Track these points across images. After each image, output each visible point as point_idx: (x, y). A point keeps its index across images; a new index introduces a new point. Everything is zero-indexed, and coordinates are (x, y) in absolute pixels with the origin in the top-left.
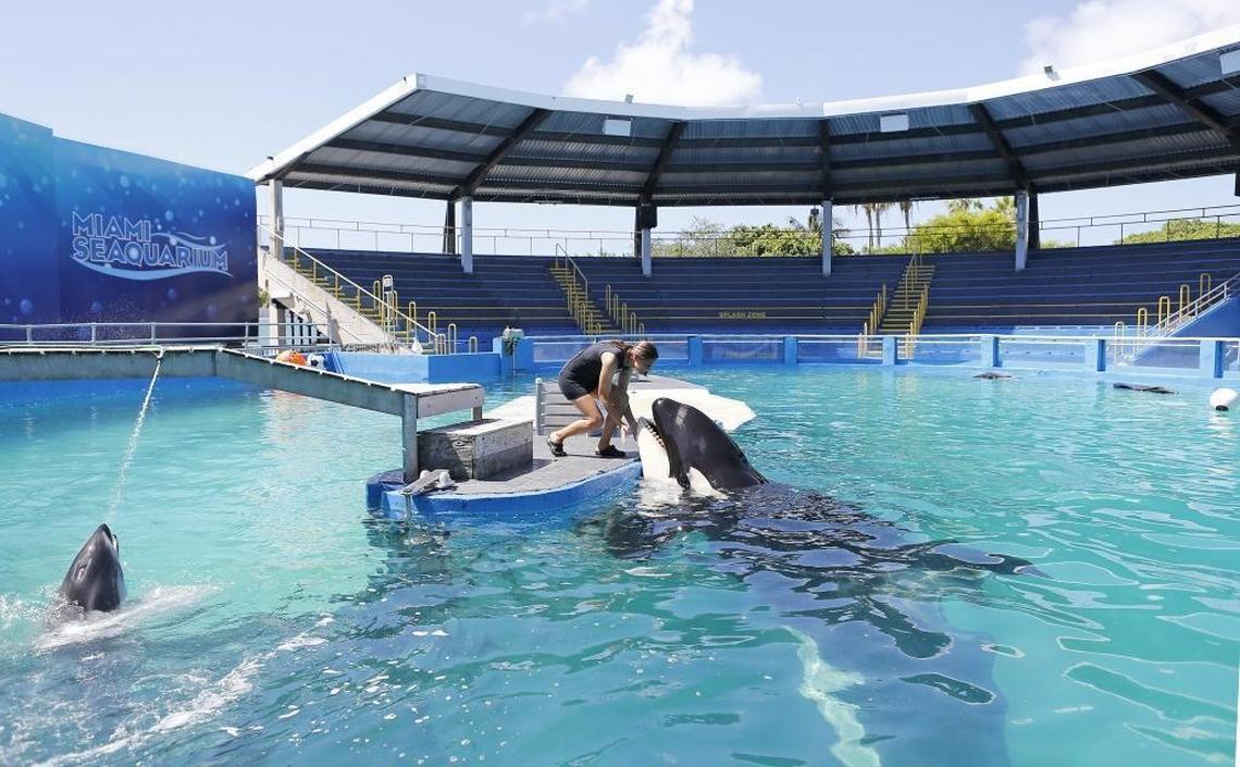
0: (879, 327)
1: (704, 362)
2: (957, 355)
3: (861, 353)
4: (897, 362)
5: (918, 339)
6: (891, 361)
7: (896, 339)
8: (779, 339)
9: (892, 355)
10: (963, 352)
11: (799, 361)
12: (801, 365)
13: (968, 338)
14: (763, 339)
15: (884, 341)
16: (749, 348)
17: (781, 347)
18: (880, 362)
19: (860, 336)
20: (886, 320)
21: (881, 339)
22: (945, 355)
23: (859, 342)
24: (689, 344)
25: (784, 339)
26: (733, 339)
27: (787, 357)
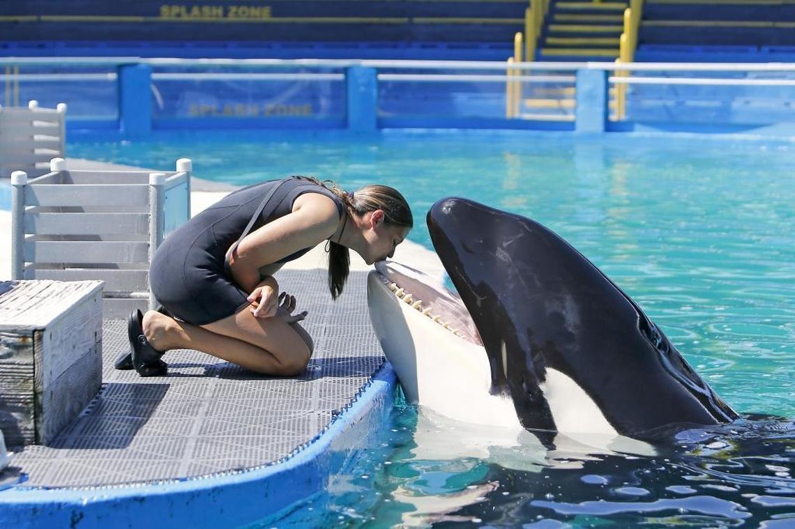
0: (541, 44)
1: (155, 126)
2: (725, 111)
3: (514, 107)
4: (610, 127)
5: (634, 73)
6: (598, 125)
7: (608, 73)
8: (336, 71)
9: (600, 110)
10: (737, 104)
11: (381, 124)
12: (386, 131)
13: (744, 74)
14: (296, 70)
15: (580, 79)
16: (264, 92)
17: (339, 90)
18: (570, 126)
19: (510, 63)
20: (553, 28)
21: (573, 72)
22: (696, 109)
23: (508, 78)
24: (119, 81)
25: (345, 70)
26: (225, 69)
27: (353, 116)
